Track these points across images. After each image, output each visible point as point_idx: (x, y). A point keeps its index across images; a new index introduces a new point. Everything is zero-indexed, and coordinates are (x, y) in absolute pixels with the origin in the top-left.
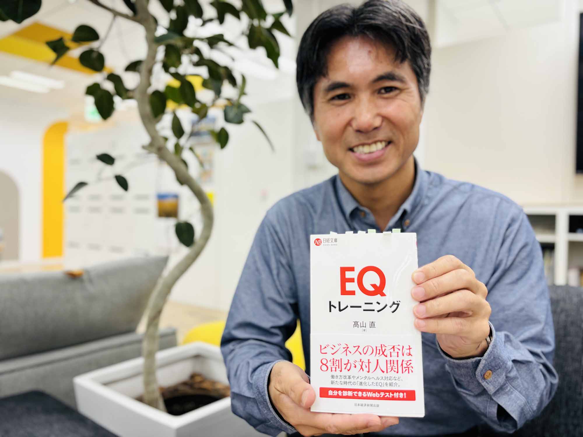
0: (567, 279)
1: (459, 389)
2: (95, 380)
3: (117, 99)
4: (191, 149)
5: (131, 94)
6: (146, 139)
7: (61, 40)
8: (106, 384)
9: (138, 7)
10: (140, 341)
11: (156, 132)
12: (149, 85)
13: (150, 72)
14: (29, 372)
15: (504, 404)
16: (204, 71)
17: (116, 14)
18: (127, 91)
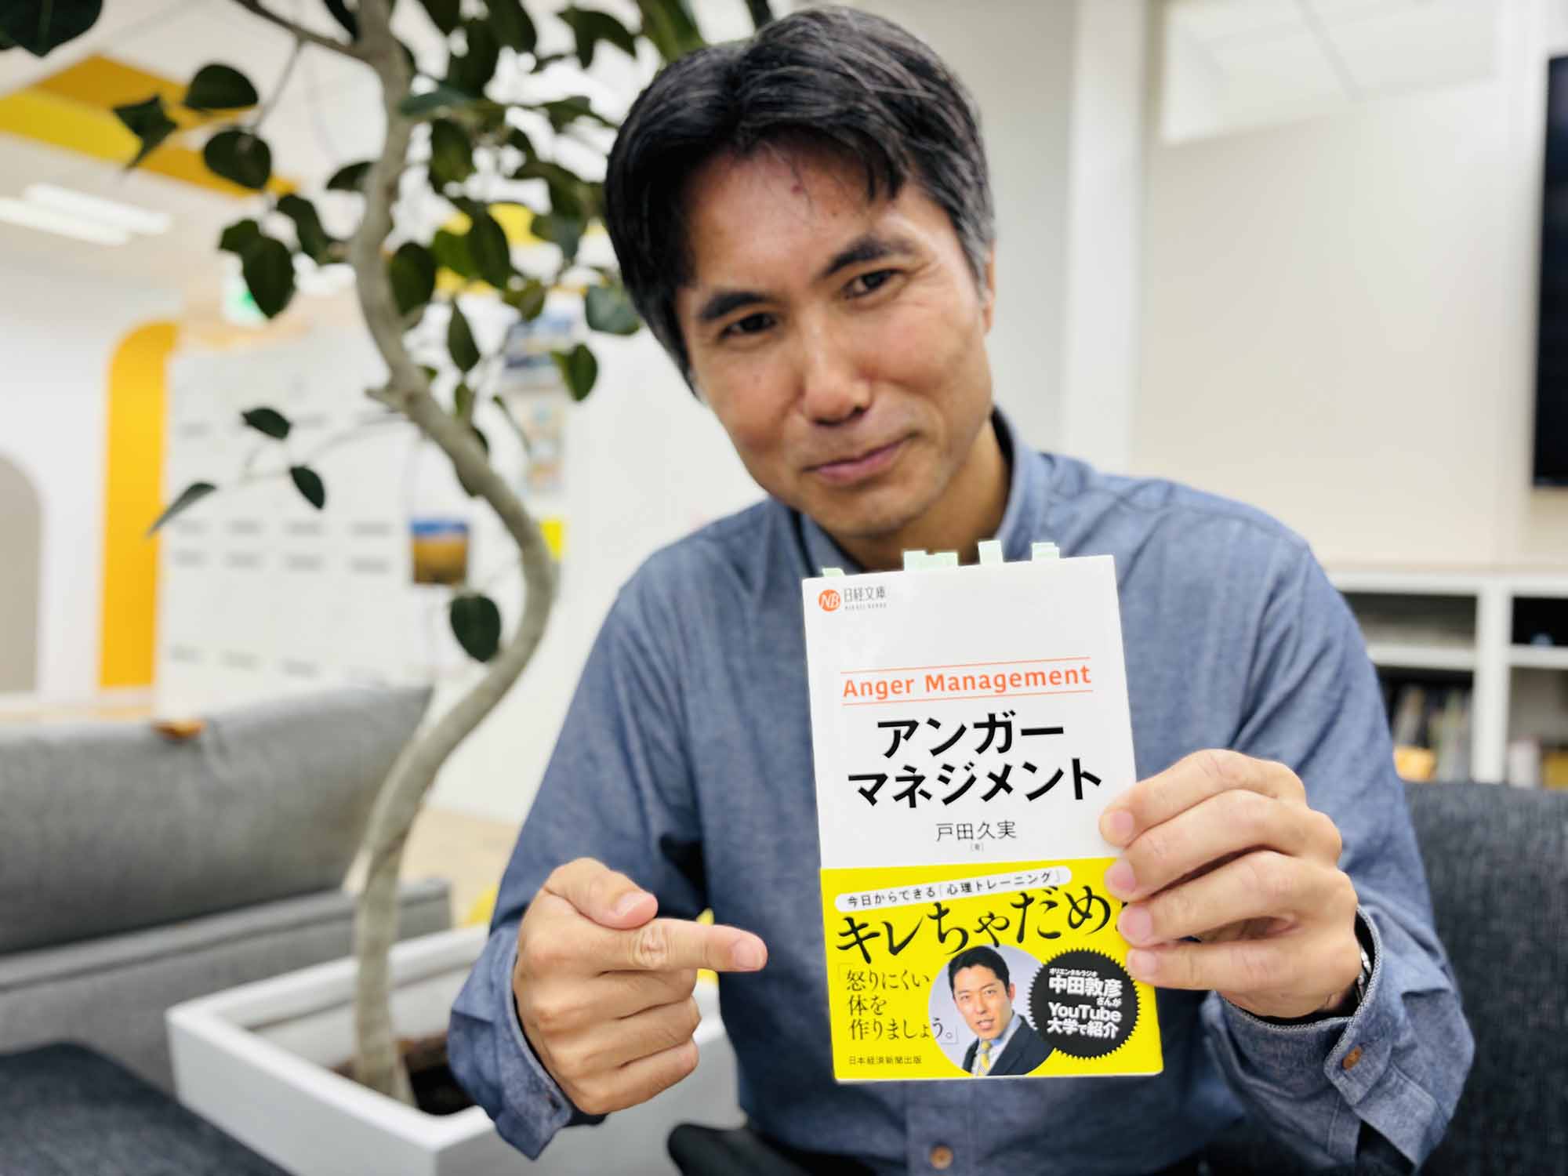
0: (1507, 768)
1: (1251, 1081)
2: (225, 1016)
3: (303, 264)
4: (498, 400)
5: (337, 251)
6: (378, 374)
7: (154, 102)
8: (255, 1028)
9: (363, 20)
10: (348, 916)
11: (403, 352)
12: (390, 226)
13: (392, 192)
14: (49, 991)
15: (1384, 1126)
16: (536, 195)
17: (303, 36)
18: (329, 240)
